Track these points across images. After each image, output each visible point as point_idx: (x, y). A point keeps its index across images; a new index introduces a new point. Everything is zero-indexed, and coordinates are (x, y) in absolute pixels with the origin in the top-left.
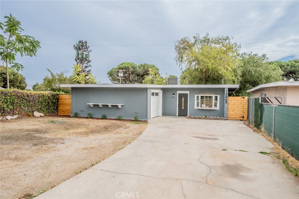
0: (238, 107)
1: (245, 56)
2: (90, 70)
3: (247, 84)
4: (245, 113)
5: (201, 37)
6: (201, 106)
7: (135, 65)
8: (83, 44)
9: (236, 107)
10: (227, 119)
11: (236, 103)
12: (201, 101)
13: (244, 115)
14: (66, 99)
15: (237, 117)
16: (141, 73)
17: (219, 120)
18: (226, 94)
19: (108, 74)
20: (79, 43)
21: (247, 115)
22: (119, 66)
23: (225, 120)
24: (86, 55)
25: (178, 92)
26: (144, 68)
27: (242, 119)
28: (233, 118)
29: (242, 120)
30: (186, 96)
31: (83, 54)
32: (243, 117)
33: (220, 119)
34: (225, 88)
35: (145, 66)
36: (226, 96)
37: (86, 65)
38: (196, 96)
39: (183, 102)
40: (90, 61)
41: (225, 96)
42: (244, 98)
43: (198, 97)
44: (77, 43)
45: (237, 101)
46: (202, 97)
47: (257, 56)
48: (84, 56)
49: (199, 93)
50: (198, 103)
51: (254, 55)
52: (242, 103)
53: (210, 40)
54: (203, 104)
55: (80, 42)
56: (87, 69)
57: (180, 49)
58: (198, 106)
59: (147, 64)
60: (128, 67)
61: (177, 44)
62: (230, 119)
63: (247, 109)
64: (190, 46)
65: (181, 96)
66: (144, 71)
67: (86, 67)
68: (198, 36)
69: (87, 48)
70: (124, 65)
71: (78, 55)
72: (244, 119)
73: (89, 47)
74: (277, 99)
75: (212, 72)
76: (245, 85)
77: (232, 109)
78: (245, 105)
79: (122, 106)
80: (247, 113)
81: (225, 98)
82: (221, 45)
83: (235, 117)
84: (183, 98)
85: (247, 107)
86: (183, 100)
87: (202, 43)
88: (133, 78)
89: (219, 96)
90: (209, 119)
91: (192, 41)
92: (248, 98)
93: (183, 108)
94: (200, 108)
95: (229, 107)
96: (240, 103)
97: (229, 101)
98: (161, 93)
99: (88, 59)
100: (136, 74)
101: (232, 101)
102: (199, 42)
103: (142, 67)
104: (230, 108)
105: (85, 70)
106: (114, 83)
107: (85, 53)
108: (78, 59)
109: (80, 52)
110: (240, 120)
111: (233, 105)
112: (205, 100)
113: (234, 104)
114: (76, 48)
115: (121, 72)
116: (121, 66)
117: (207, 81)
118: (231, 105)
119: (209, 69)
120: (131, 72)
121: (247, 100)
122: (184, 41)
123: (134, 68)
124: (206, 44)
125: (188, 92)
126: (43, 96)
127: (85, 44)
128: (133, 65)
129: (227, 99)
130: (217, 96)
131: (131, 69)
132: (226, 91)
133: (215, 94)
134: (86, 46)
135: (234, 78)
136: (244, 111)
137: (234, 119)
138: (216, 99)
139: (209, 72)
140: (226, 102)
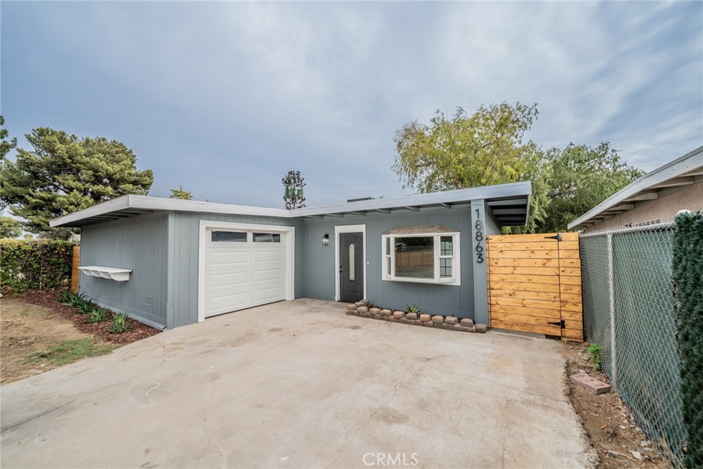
0: (535, 279)
3: (566, 213)
4: (569, 307)
5: (448, 118)
6: (398, 273)
9: (524, 279)
10: (489, 329)
11: (522, 263)
13: (565, 316)
15: (533, 321)
17: (454, 329)
18: (479, 223)
20: (289, 174)
21: (579, 317)
23: (477, 331)
24: (298, 191)
27: (557, 331)
28: (513, 325)
29: (558, 338)
30: (356, 238)
31: (294, 189)
32: (562, 324)
33: (458, 325)
34: (470, 202)
36: (479, 235)
38: (384, 238)
39: (352, 260)
41: (474, 236)
42: (559, 238)
43: (388, 241)
44: (286, 176)
45: (526, 254)
48: (296, 193)
49: (391, 228)
50: (389, 262)
52: (554, 263)
58: (389, 270)
62: (502, 326)
63: (578, 290)
65: (345, 240)
67: (299, 207)
68: (441, 118)
69: (300, 181)
71: (288, 192)
72: (568, 333)
73: (303, 179)
77: (505, 286)
78: (568, 271)
79: (130, 274)
80: (579, 308)
81: (475, 243)
83: (523, 319)
84: (352, 245)
85: (578, 281)
86: (351, 251)
90: (416, 324)
92: (580, 239)
93: (352, 277)
95: (493, 278)
96: (540, 262)
97: (493, 254)
99: (301, 196)
101: (507, 254)
104: (497, 282)
108: (288, 198)
110: (548, 337)
111: (510, 270)
113: (515, 267)
114: (285, 182)
118: (503, 270)
121: (576, 245)
125: (361, 228)
127: (297, 176)
129: (483, 244)
130: (450, 237)
132: (479, 216)
133: (443, 228)
136: (563, 297)
137: (517, 328)
140: (480, 256)
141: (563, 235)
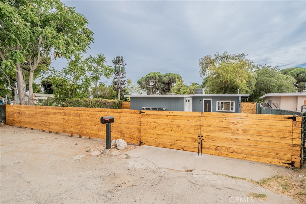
0: (249, 110)
1: (260, 67)
2: (125, 80)
5: (221, 54)
6: (221, 110)
7: (161, 74)
8: (120, 59)
9: (247, 110)
11: (247, 107)
12: (221, 105)
14: (126, 105)
16: (166, 81)
18: (240, 100)
19: (138, 83)
20: (117, 59)
22: (147, 75)
24: (122, 68)
25: (204, 99)
26: (169, 77)
30: (210, 102)
31: (119, 67)
34: (238, 97)
35: (170, 75)
36: (240, 102)
37: (122, 76)
38: (217, 102)
39: (208, 107)
40: (125, 73)
42: (253, 103)
43: (219, 103)
44: (115, 59)
45: (248, 106)
46: (222, 103)
47: (271, 68)
48: (121, 69)
49: (220, 100)
50: (219, 107)
51: (268, 67)
52: (252, 107)
53: (229, 57)
54: (223, 108)
55: (117, 57)
56: (123, 80)
57: (203, 64)
58: (219, 109)
59: (172, 73)
60: (155, 77)
61: (201, 60)
64: (212, 62)
65: (206, 102)
66: (169, 79)
67: (122, 78)
68: (218, 54)
69: (122, 62)
70: (151, 75)
71: (116, 68)
73: (124, 61)
74: (274, 105)
75: (230, 82)
76: (260, 93)
77: (244, 111)
78: (254, 109)
79: (165, 109)
81: (239, 104)
82: (238, 61)
84: (208, 103)
86: (208, 105)
87: (222, 59)
88: (160, 86)
89: (234, 102)
91: (213, 57)
92: (256, 104)
94: (220, 110)
95: (242, 110)
96: (250, 107)
97: (242, 106)
98: (191, 100)
99: (123, 71)
100: (161, 83)
101: (245, 106)
102: (220, 58)
103: (167, 76)
105: (121, 81)
106: (143, 90)
107: (121, 66)
108: (116, 72)
109: (117, 66)
112: (224, 105)
114: (114, 62)
115: (151, 82)
116: (149, 76)
117: (226, 90)
118: (244, 109)
119: (227, 80)
120: (158, 80)
122: (207, 58)
123: (160, 77)
124: (225, 59)
125: (211, 99)
126: (115, 103)
127: (121, 59)
128: (159, 75)
129: (241, 104)
130: (233, 102)
131: (158, 78)
132: (240, 99)
133: (232, 100)
134: (121, 60)
135: (247, 89)
136: (253, 113)
138: (232, 105)
139: (227, 83)
140: (240, 106)
141: (254, 103)
